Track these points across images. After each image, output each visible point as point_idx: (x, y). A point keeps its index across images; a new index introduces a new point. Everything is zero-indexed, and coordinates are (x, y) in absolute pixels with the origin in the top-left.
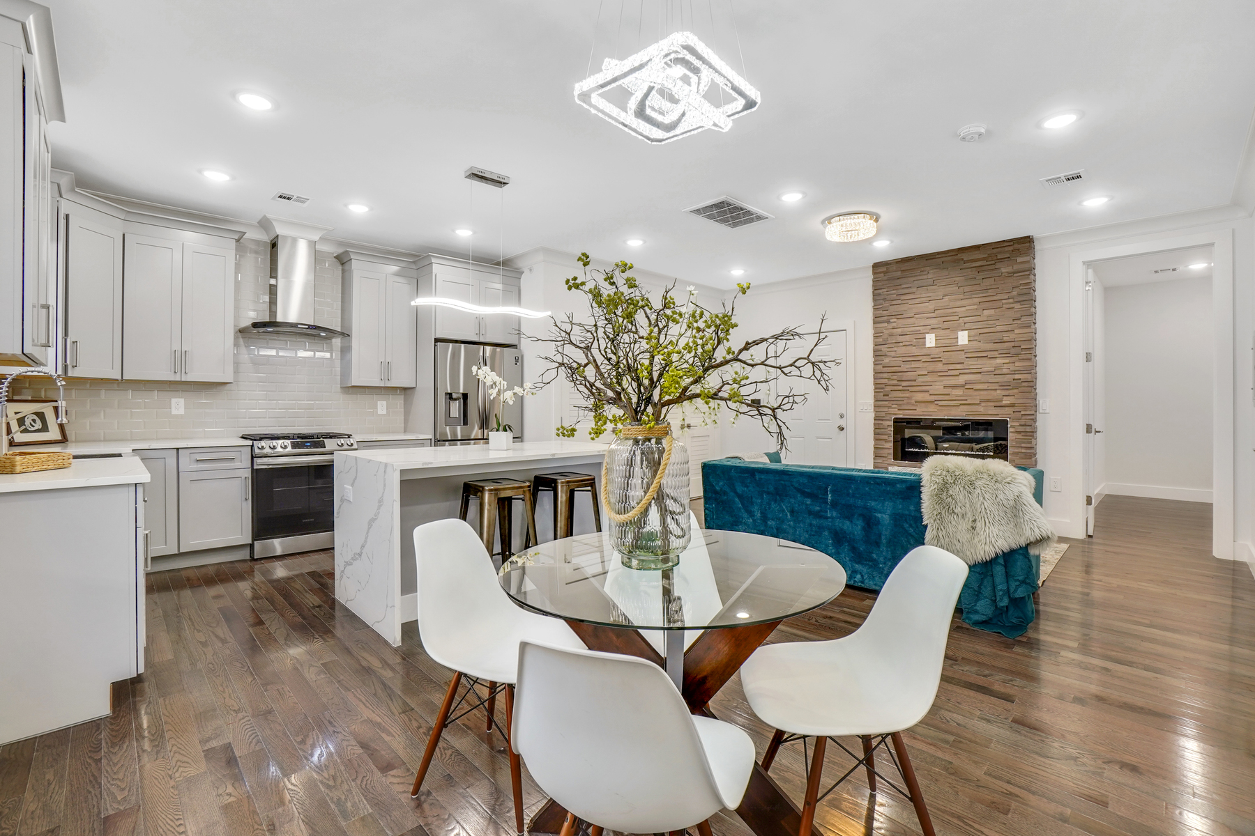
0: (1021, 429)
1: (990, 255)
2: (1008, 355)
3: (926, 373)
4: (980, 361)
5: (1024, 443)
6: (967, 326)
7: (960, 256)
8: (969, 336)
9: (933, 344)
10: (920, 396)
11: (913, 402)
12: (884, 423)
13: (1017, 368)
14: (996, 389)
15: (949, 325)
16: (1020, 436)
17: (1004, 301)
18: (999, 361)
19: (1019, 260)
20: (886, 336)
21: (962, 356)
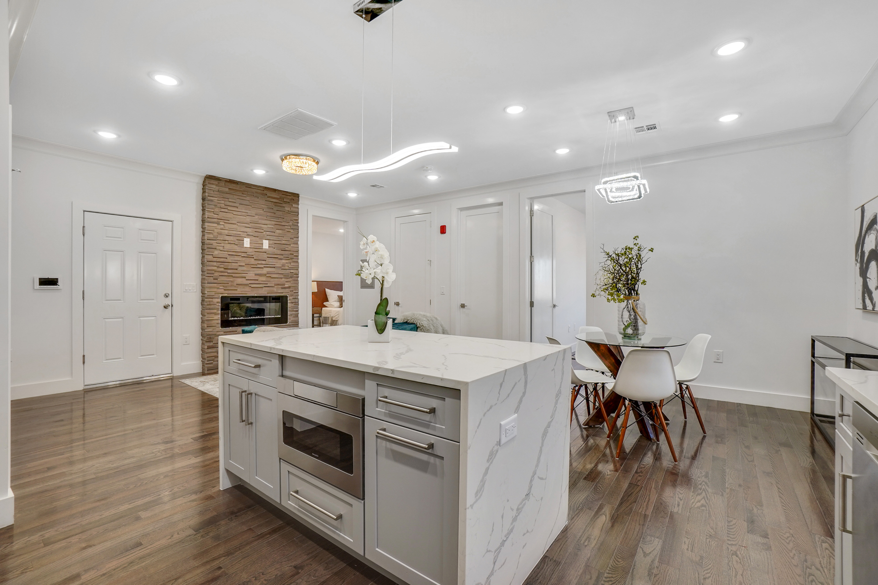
0: (293, 301)
1: (281, 198)
2: (287, 258)
3: (244, 264)
4: (274, 260)
5: (295, 308)
6: (268, 237)
7: (265, 192)
8: (269, 244)
9: (248, 246)
10: (239, 281)
11: (235, 284)
12: (214, 300)
13: (292, 267)
14: (282, 278)
15: (257, 236)
16: (293, 305)
17: (286, 227)
18: (284, 261)
19: (294, 205)
20: (215, 234)
21: (265, 255)
